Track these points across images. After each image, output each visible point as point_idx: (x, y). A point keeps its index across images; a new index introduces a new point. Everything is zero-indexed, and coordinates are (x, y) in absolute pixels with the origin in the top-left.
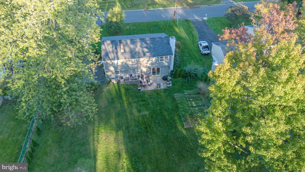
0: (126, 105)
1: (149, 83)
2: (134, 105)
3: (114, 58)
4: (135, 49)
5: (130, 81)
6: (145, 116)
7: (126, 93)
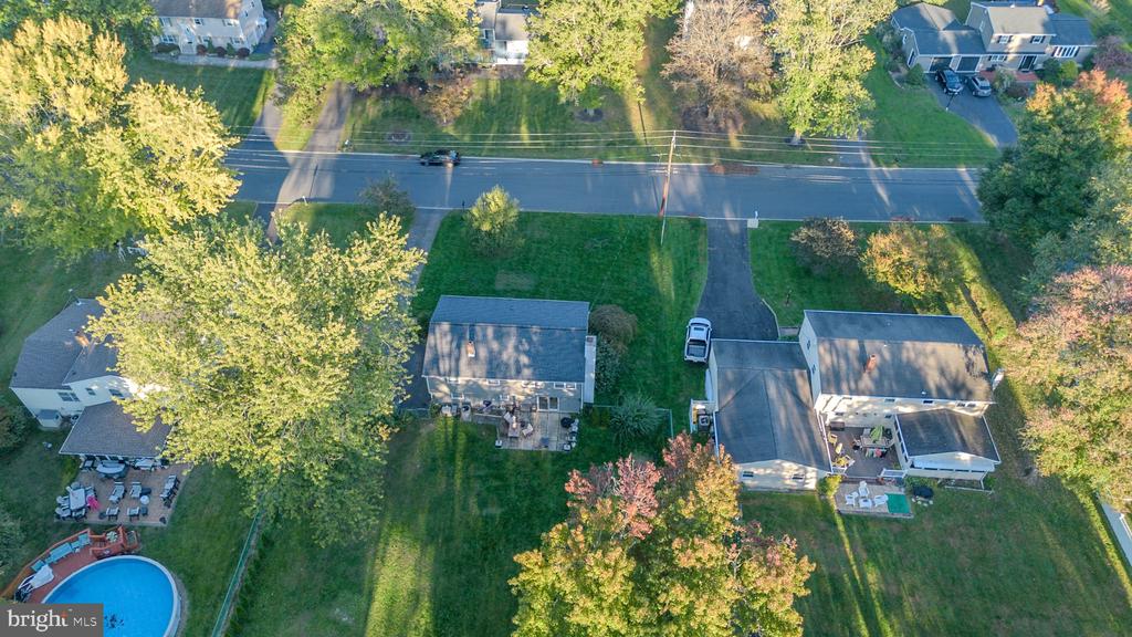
0: (458, 482)
1: (525, 432)
2: (477, 485)
3: (450, 371)
4: (500, 353)
5: (484, 415)
6: (493, 518)
7: (467, 450)
